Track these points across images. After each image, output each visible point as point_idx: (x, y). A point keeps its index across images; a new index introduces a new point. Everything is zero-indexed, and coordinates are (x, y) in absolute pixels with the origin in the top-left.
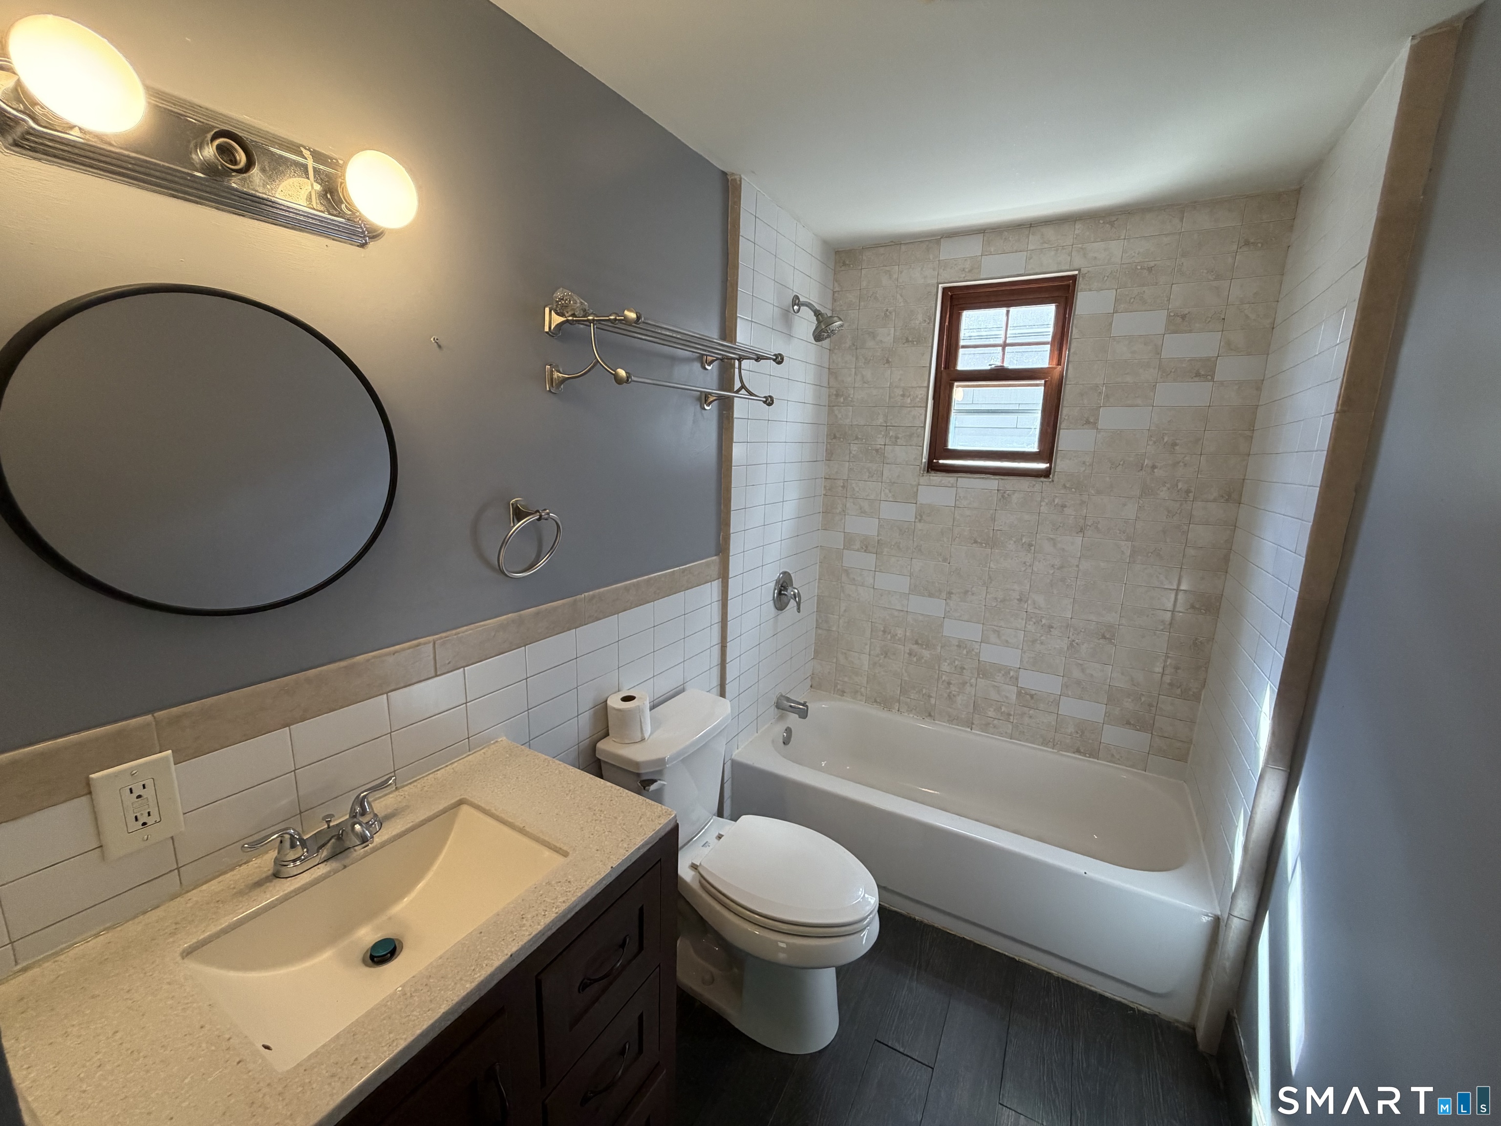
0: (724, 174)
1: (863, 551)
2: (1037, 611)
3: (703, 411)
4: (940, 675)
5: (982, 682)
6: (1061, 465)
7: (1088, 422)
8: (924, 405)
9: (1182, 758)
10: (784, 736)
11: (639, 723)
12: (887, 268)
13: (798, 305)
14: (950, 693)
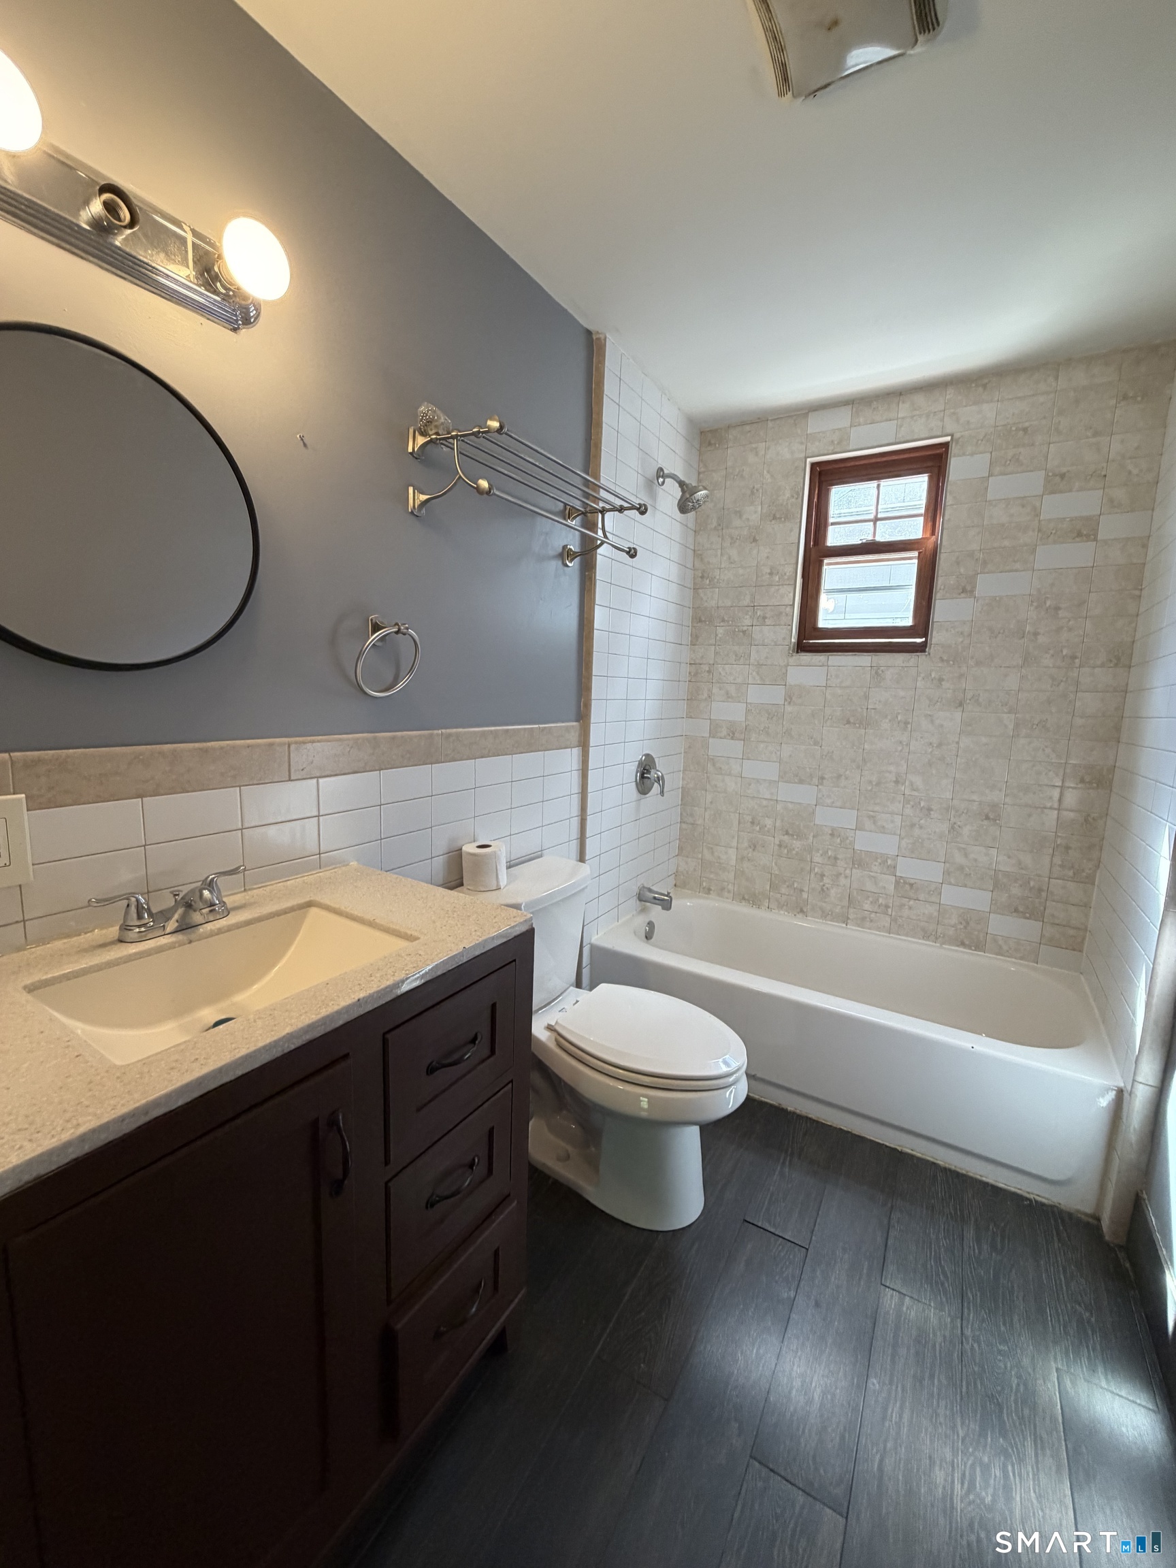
0: (589, 333)
1: (729, 738)
2: (916, 793)
3: (566, 568)
4: (813, 866)
5: (857, 873)
6: (937, 636)
7: (964, 591)
8: (792, 582)
9: (1077, 947)
10: (646, 930)
11: (495, 871)
12: (754, 446)
13: (662, 477)
14: (824, 885)
